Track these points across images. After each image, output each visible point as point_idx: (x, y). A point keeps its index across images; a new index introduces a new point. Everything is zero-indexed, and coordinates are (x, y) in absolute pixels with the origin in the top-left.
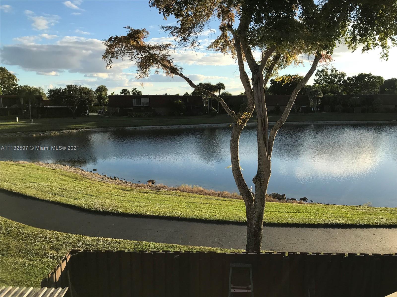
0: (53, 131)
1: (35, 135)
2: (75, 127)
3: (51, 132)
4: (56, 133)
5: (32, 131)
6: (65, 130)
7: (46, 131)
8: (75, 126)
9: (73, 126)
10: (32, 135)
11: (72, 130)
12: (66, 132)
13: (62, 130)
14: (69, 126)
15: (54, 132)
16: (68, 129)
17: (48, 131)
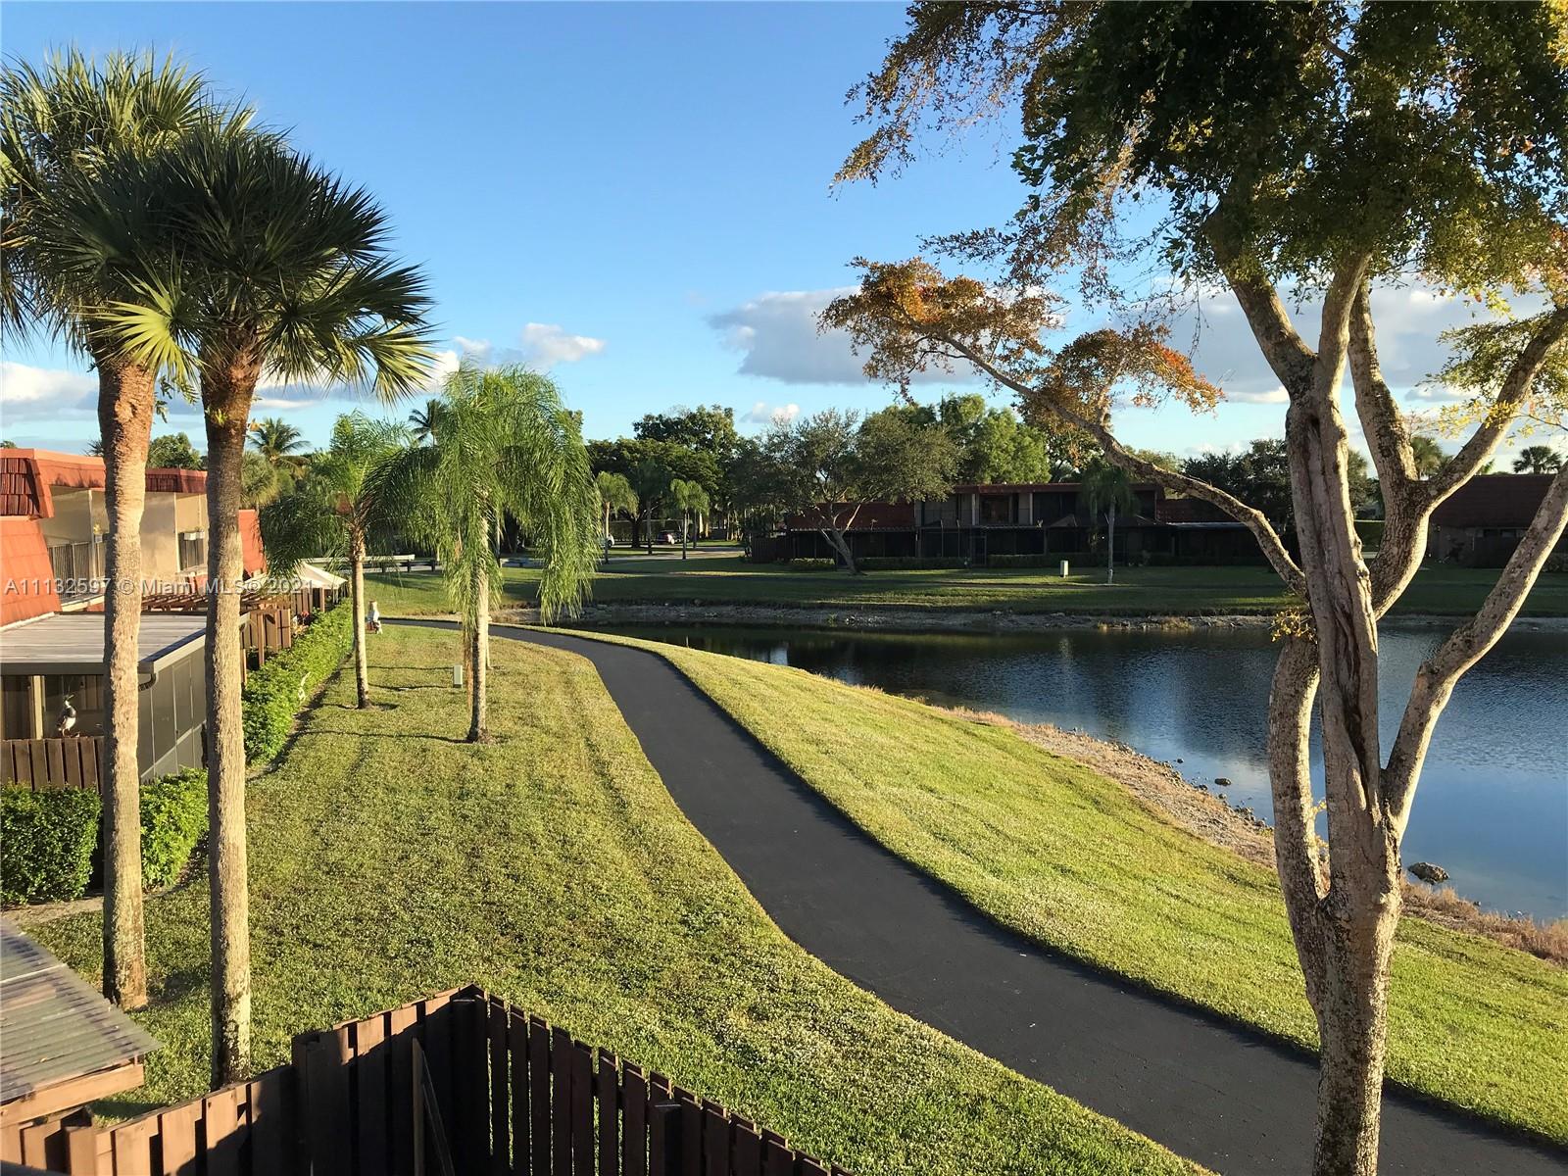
0: (1175, 614)
1: (1105, 628)
2: (1261, 604)
3: (1167, 618)
4: (1182, 625)
5: (1099, 613)
6: (1221, 614)
7: (1145, 614)
8: (1262, 600)
9: (1254, 601)
10: (1096, 627)
11: (1247, 618)
12: (1220, 621)
13: (1207, 613)
14: (1238, 600)
15: (1174, 620)
16: (1234, 612)
17: (1154, 614)
